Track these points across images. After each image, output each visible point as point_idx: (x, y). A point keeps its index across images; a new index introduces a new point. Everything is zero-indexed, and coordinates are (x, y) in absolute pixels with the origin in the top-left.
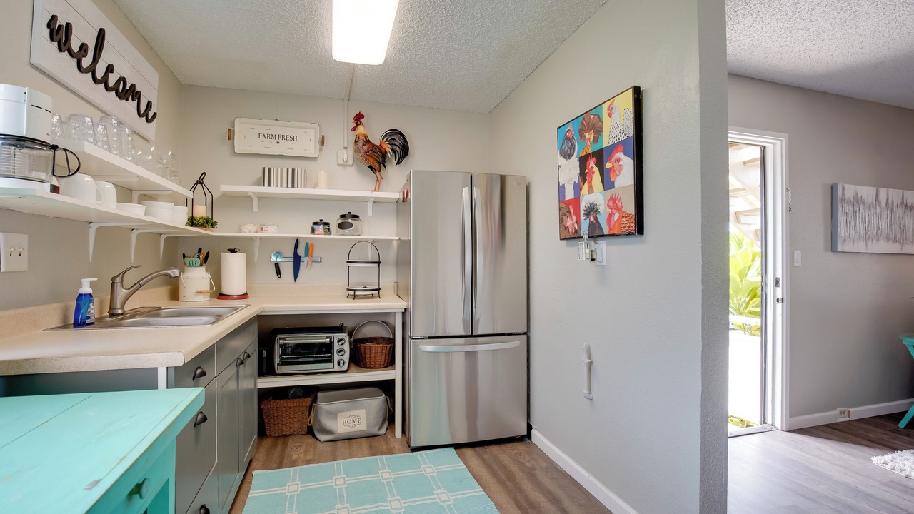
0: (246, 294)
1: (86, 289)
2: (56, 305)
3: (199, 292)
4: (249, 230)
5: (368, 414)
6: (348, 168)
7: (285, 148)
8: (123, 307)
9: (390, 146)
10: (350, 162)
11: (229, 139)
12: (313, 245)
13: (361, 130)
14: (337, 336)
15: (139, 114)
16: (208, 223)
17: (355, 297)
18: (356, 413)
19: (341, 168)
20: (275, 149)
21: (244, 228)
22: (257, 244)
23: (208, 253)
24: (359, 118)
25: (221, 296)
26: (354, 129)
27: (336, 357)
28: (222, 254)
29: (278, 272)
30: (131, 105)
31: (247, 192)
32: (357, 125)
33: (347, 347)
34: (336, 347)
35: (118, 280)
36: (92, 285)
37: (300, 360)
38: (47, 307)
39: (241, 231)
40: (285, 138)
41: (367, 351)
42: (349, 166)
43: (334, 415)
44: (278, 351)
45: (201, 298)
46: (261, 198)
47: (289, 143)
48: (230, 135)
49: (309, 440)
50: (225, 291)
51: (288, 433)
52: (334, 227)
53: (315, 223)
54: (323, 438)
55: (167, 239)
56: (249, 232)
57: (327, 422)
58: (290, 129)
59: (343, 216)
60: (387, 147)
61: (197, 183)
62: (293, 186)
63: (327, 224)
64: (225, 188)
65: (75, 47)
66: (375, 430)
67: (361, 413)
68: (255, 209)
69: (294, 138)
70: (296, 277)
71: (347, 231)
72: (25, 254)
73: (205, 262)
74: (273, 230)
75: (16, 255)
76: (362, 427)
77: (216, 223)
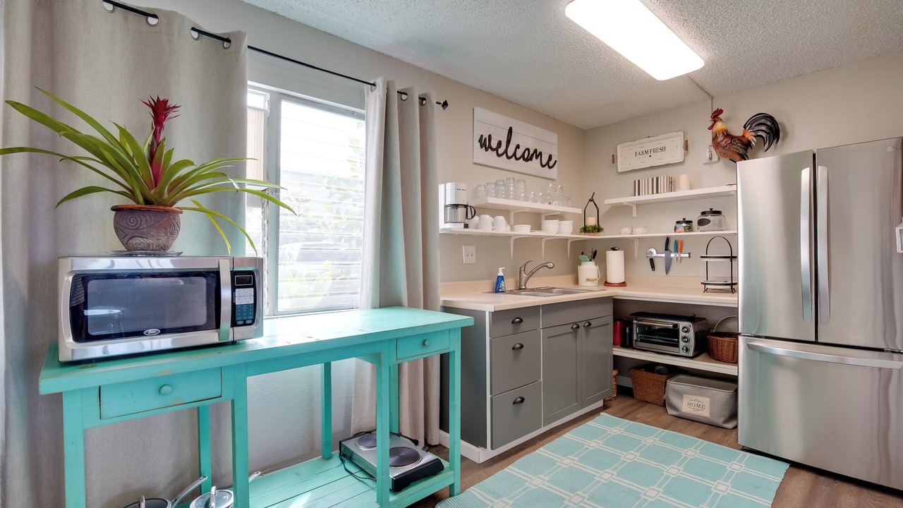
0: (624, 283)
1: (501, 274)
2: (488, 281)
3: (588, 280)
4: (625, 233)
5: (712, 403)
6: (714, 165)
7: (656, 160)
8: (525, 285)
9: (754, 134)
10: (715, 158)
11: (613, 162)
12: (682, 242)
13: (719, 126)
14: (682, 324)
15: (543, 166)
16: (597, 229)
17: (706, 290)
18: (701, 398)
19: (707, 166)
20: (649, 162)
21: (622, 232)
22: (637, 244)
23: (596, 251)
24: (716, 115)
25: (607, 284)
26: (711, 128)
27: (682, 344)
28: (607, 252)
29: (653, 266)
30: (535, 163)
31: (623, 203)
32: (715, 122)
33: (691, 335)
34: (682, 334)
35: (522, 269)
36: (503, 271)
37: (653, 340)
38: (484, 281)
39: (620, 234)
40: (655, 151)
41: (714, 344)
42: (715, 162)
43: (680, 394)
44: (636, 330)
45: (590, 284)
46: (639, 205)
47: (659, 154)
48: (614, 159)
49: (661, 410)
50: (610, 280)
51: (649, 400)
52: (695, 224)
53: (678, 222)
54: (671, 412)
55: (572, 242)
56: (626, 234)
57: (674, 400)
58: (659, 142)
59: (703, 213)
60: (750, 136)
61: (590, 200)
62: (657, 192)
63: (689, 222)
64: (607, 202)
65: (494, 145)
66: (720, 421)
67: (706, 401)
68: (635, 215)
69: (663, 149)
70: (667, 271)
71: (706, 226)
72: (474, 255)
73: (594, 258)
74: (640, 231)
75: (470, 255)
76: (705, 413)
77: (602, 229)
